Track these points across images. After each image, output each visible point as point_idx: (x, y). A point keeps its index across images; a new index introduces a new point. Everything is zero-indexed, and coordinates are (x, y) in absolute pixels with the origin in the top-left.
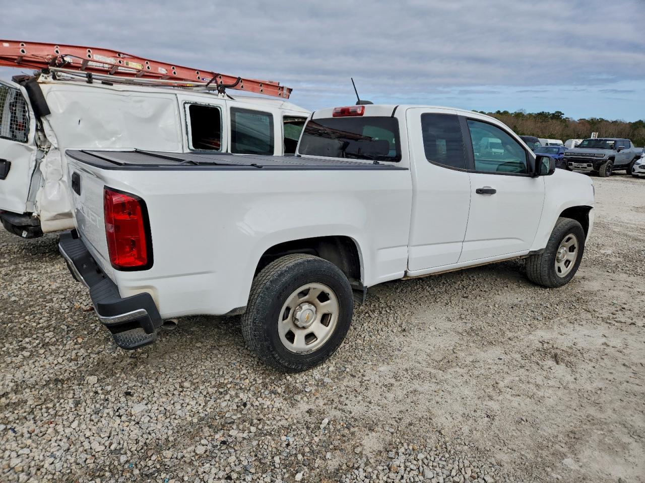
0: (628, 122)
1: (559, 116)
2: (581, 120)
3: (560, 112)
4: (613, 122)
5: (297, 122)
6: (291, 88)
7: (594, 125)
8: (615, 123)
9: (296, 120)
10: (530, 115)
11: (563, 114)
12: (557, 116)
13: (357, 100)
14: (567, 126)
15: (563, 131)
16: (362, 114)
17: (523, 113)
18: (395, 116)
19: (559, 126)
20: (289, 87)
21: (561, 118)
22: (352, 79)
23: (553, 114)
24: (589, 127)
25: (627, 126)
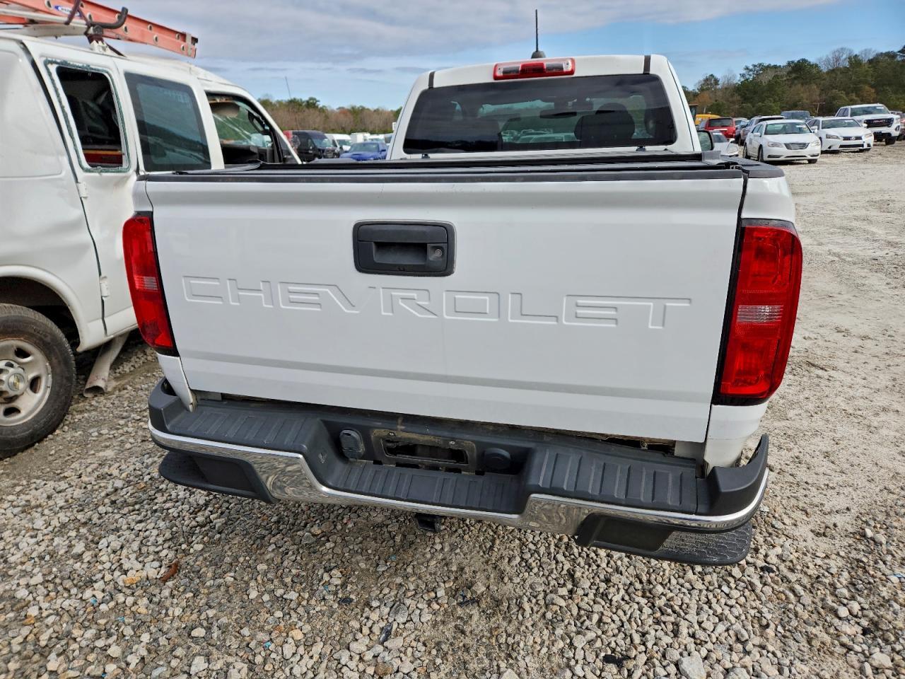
0: (390, 110)
1: (314, 104)
2: (340, 108)
3: (315, 99)
4: (375, 111)
5: (220, 103)
6: (196, 36)
7: (357, 115)
8: (377, 111)
9: (218, 100)
10: (280, 102)
11: (319, 101)
12: (311, 104)
13: (535, 50)
14: (327, 117)
15: (324, 124)
16: (572, 72)
17: (271, 100)
18: (652, 71)
19: (319, 118)
20: (194, 36)
21: (317, 107)
22: (536, 11)
23: (308, 102)
24: (351, 117)
25: (392, 115)
